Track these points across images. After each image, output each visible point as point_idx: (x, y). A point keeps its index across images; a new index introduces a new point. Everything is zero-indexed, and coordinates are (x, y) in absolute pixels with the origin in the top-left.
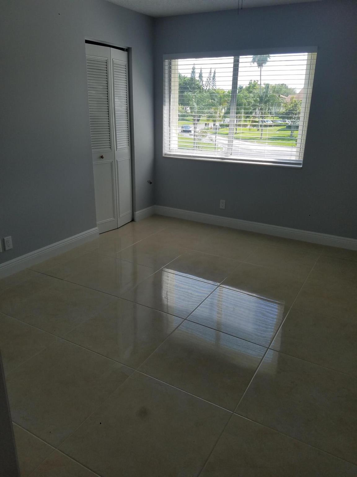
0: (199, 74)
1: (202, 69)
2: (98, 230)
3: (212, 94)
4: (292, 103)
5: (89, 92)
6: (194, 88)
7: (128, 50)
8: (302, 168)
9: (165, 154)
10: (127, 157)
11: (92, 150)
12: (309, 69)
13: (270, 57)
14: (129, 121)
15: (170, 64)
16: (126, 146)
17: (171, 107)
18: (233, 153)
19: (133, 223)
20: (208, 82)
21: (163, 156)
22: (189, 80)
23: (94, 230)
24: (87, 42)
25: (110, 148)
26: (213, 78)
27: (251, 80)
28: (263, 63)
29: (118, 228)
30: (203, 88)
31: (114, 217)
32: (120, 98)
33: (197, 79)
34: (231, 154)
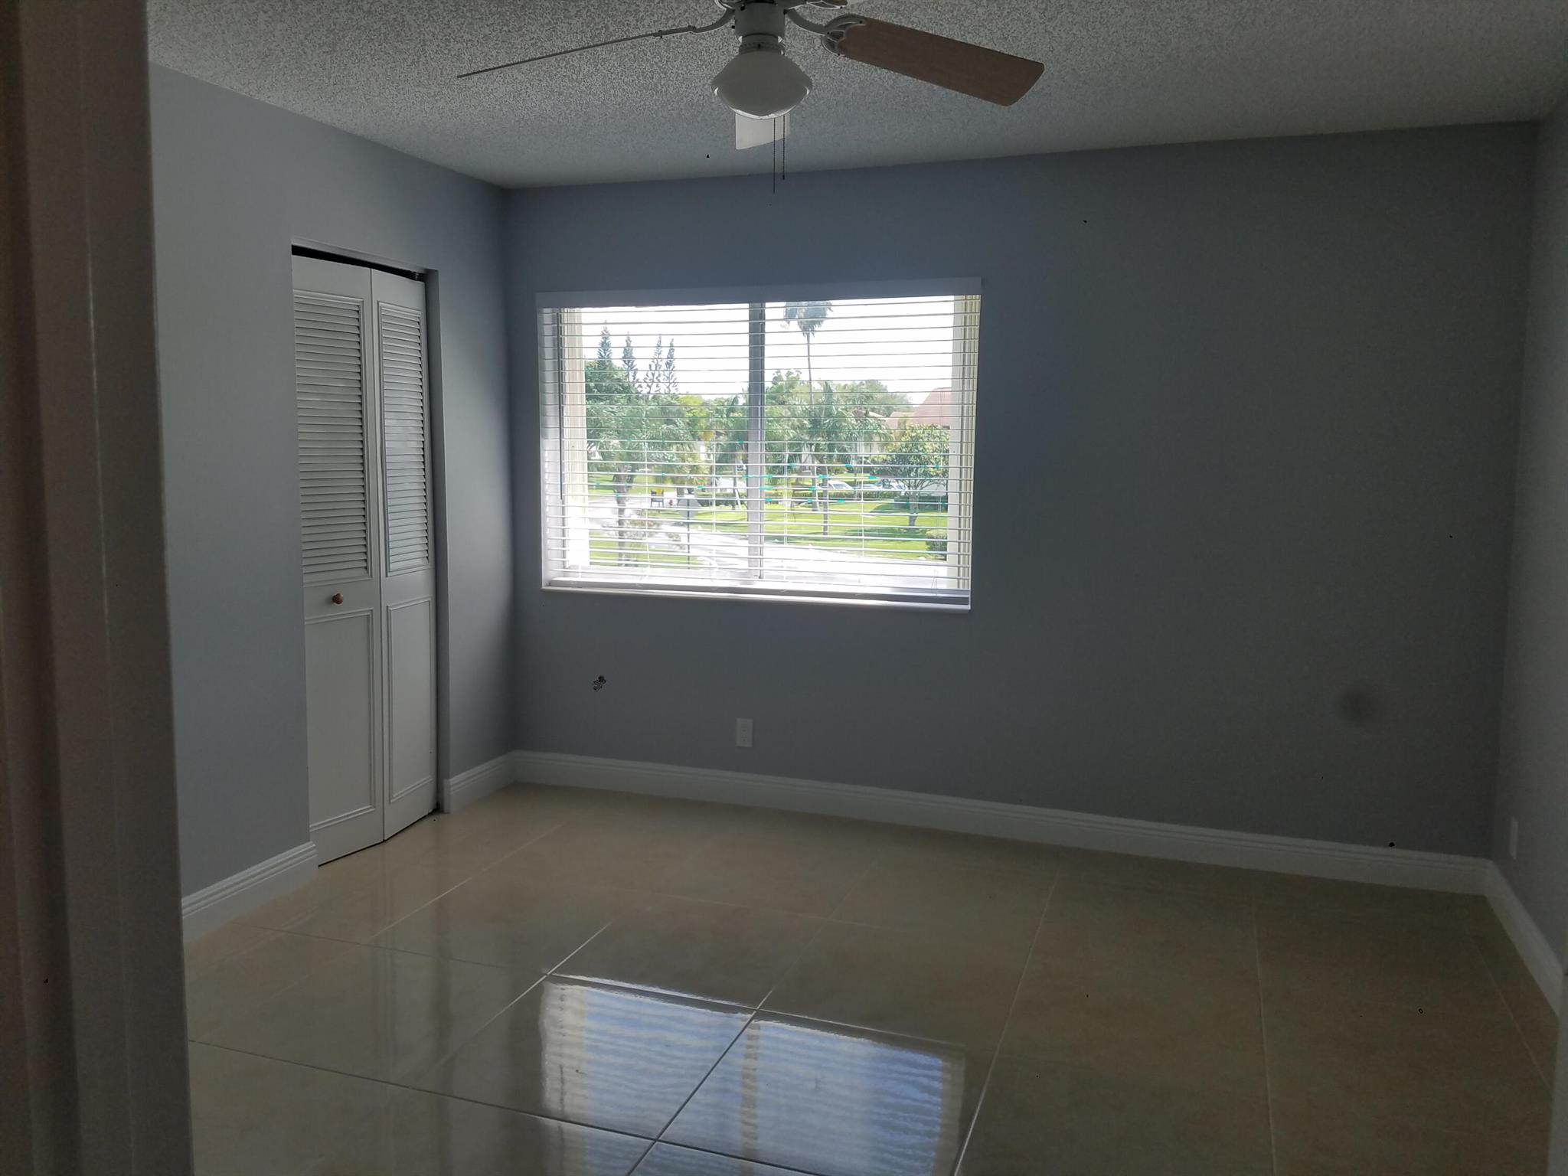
0: (623, 349)
1: (632, 338)
2: (314, 851)
3: (668, 410)
4: (903, 435)
5: (298, 398)
6: (609, 390)
7: (425, 277)
8: (970, 611)
9: (550, 584)
10: (423, 597)
11: (305, 577)
12: (961, 340)
13: (832, 308)
14: (429, 485)
15: (558, 320)
16: (419, 562)
17: (566, 441)
18: (765, 574)
19: (441, 817)
20: (653, 375)
21: (544, 587)
22: (591, 366)
23: (304, 852)
24: (297, 251)
25: (366, 568)
26: (667, 363)
27: (779, 370)
28: (814, 323)
29: (384, 841)
30: (639, 389)
31: (372, 801)
32: (402, 416)
33: (618, 363)
34: (760, 578)
